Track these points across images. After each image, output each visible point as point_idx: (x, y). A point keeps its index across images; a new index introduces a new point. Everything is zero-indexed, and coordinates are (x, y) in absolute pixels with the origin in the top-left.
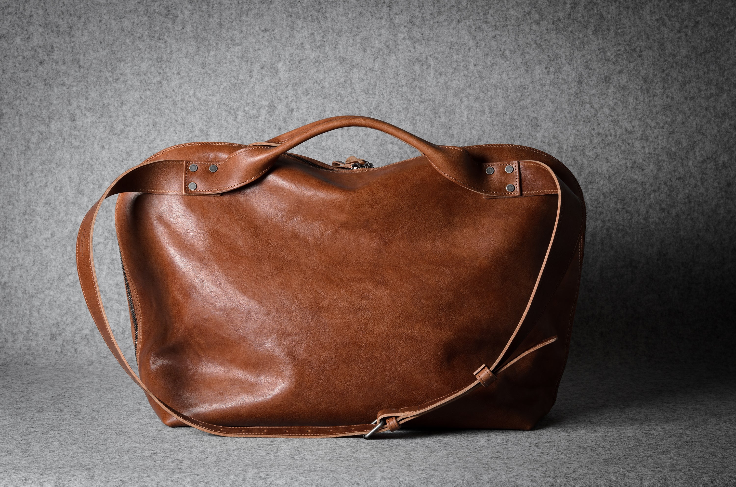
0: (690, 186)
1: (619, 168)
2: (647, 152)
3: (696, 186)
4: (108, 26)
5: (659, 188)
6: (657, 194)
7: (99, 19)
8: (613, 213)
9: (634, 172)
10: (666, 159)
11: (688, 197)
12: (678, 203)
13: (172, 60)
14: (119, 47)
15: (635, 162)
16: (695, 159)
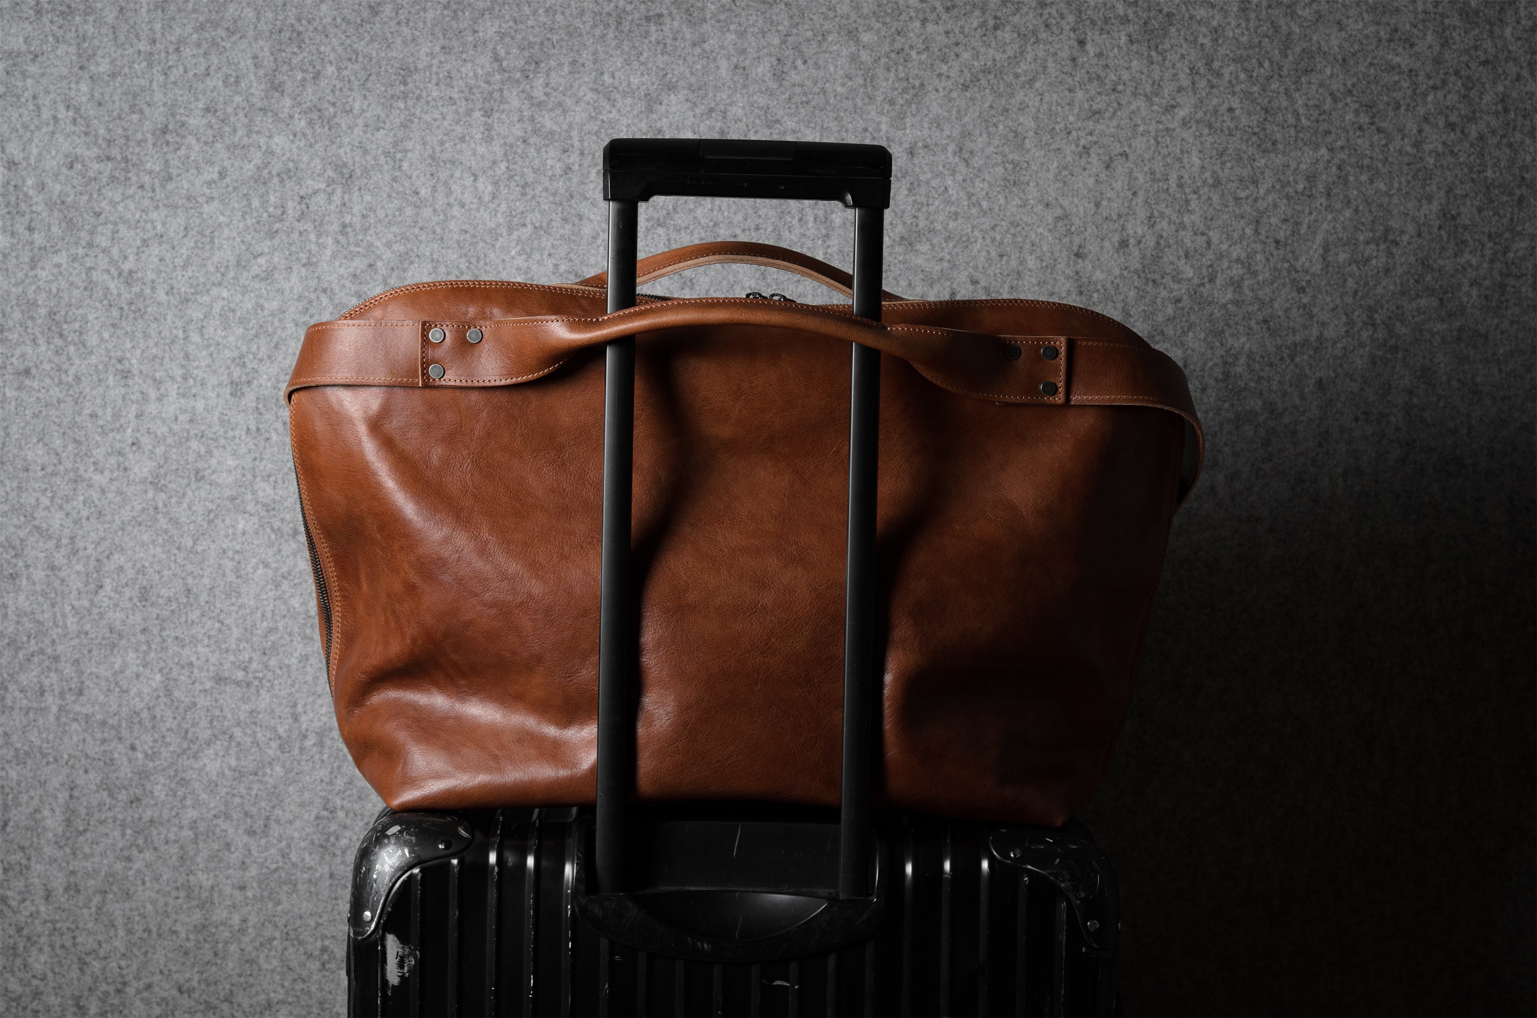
0: (1506, 79)
1: (1365, 41)
2: (1420, 9)
3: (1519, 78)
5: (1444, 82)
6: (1440, 94)
8: (1351, 133)
9: (1394, 50)
10: (1458, 23)
11: (1503, 101)
12: (1482, 111)
15: (1396, 30)
16: (1518, 23)
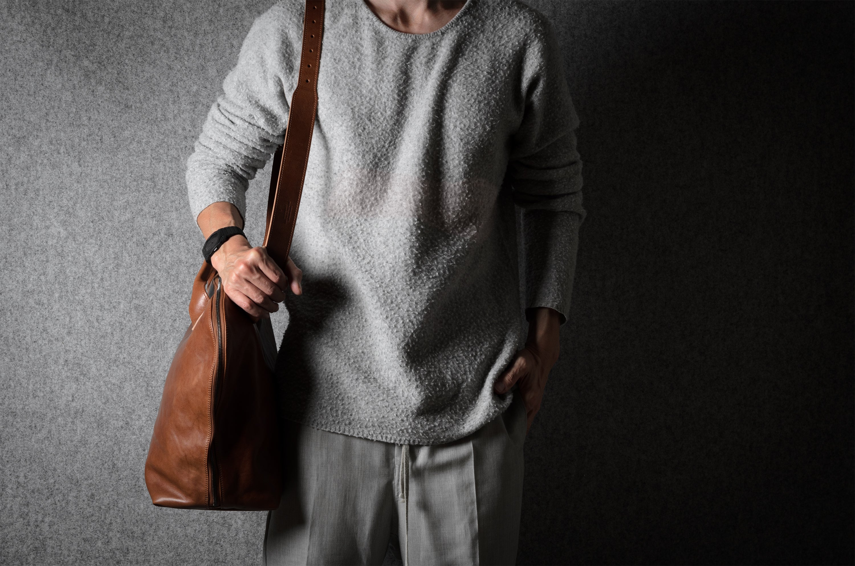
4: (175, 533)
7: (167, 527)
13: (226, 561)
14: (183, 550)
